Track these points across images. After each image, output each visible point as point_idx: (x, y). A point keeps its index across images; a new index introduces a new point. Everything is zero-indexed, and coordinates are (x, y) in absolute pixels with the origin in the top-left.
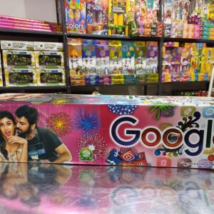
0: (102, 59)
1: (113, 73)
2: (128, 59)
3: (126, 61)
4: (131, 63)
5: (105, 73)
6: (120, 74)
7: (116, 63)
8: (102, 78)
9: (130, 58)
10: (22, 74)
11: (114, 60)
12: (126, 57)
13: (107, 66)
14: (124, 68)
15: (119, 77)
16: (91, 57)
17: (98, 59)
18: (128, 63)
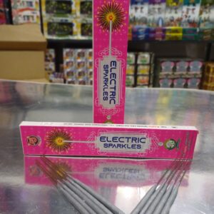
0: (157, 6)
1: (169, 25)
2: (191, 7)
3: (188, 9)
4: (195, 13)
5: (158, 24)
6: (177, 27)
7: (174, 11)
8: (154, 32)
9: (194, 5)
10: (62, 24)
11: (171, 9)
12: (189, 4)
13: (162, 16)
14: (184, 19)
15: (176, 31)
16: (142, 3)
17: (151, 6)
18: (190, 12)
